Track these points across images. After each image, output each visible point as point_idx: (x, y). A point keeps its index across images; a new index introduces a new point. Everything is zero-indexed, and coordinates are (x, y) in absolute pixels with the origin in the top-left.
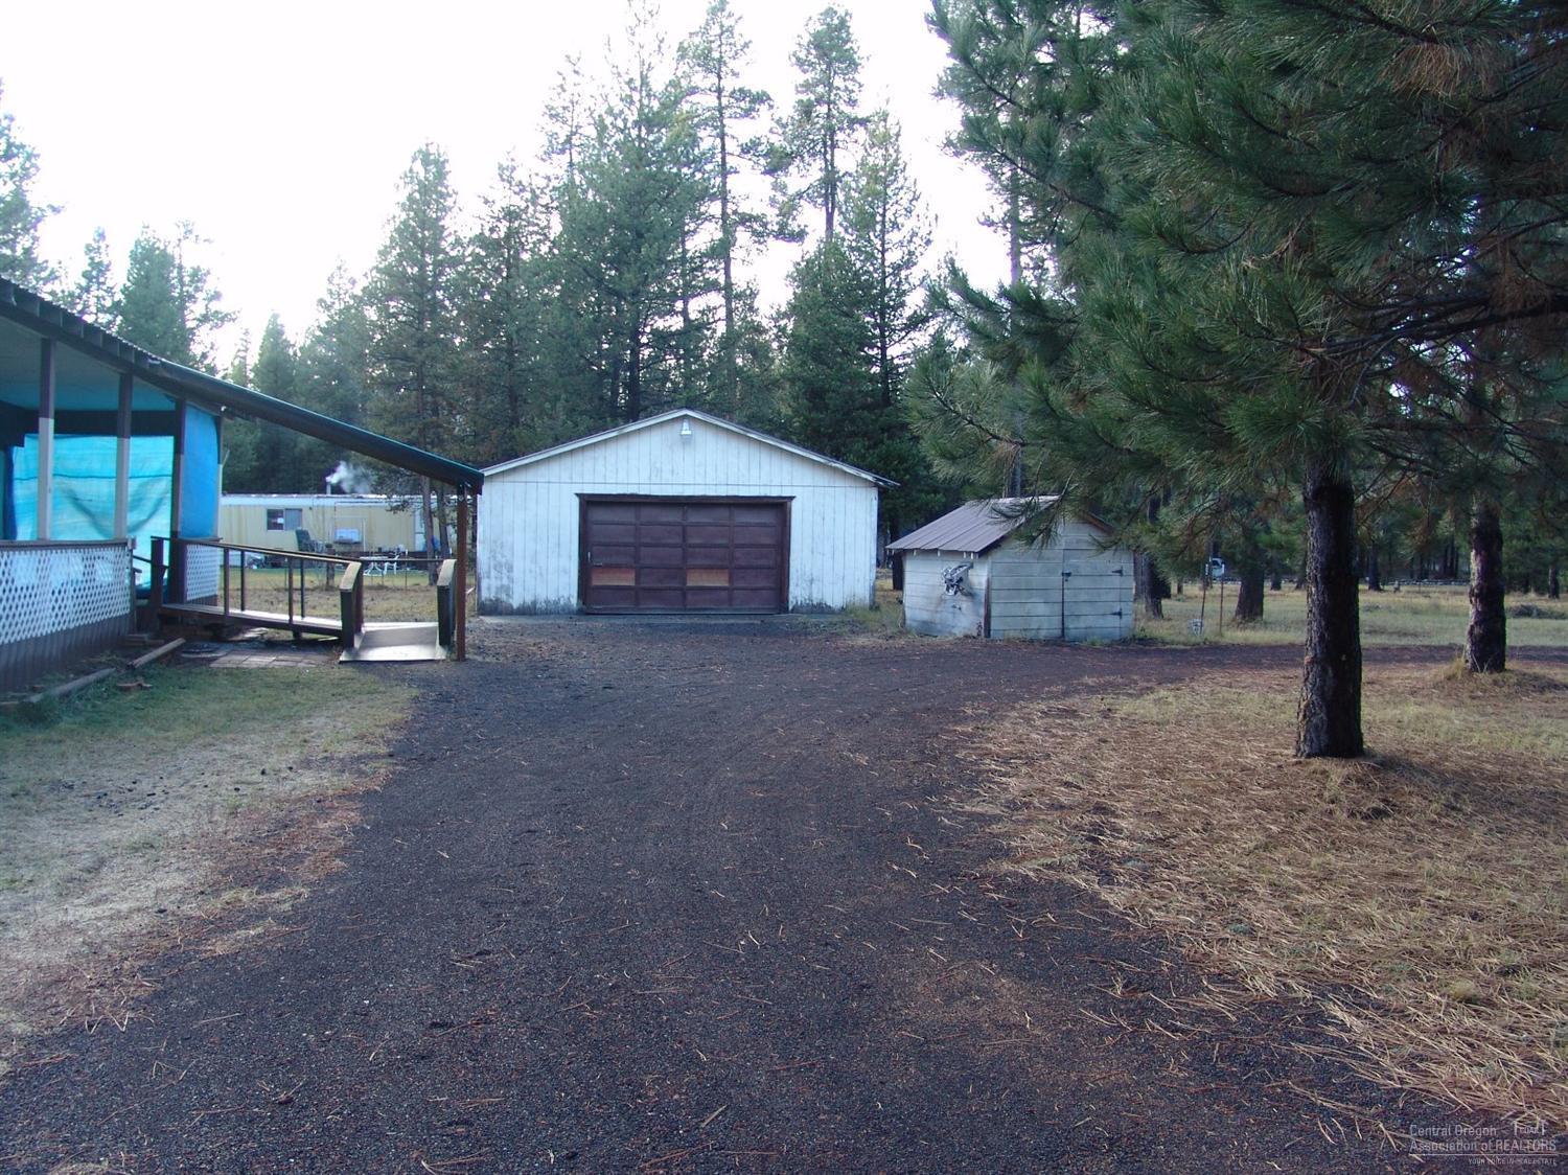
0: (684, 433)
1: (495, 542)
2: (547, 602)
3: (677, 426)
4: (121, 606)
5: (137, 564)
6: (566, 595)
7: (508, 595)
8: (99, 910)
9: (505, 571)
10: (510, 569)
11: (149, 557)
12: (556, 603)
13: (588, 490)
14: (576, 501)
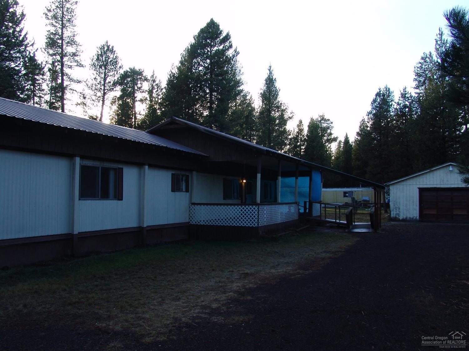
0: (450, 169)
1: (395, 201)
2: (410, 218)
3: (448, 168)
4: (296, 217)
5: (300, 207)
6: (416, 216)
7: (399, 216)
8: (277, 271)
9: (398, 209)
10: (399, 209)
11: (303, 206)
12: (413, 218)
13: (421, 186)
14: (418, 190)
